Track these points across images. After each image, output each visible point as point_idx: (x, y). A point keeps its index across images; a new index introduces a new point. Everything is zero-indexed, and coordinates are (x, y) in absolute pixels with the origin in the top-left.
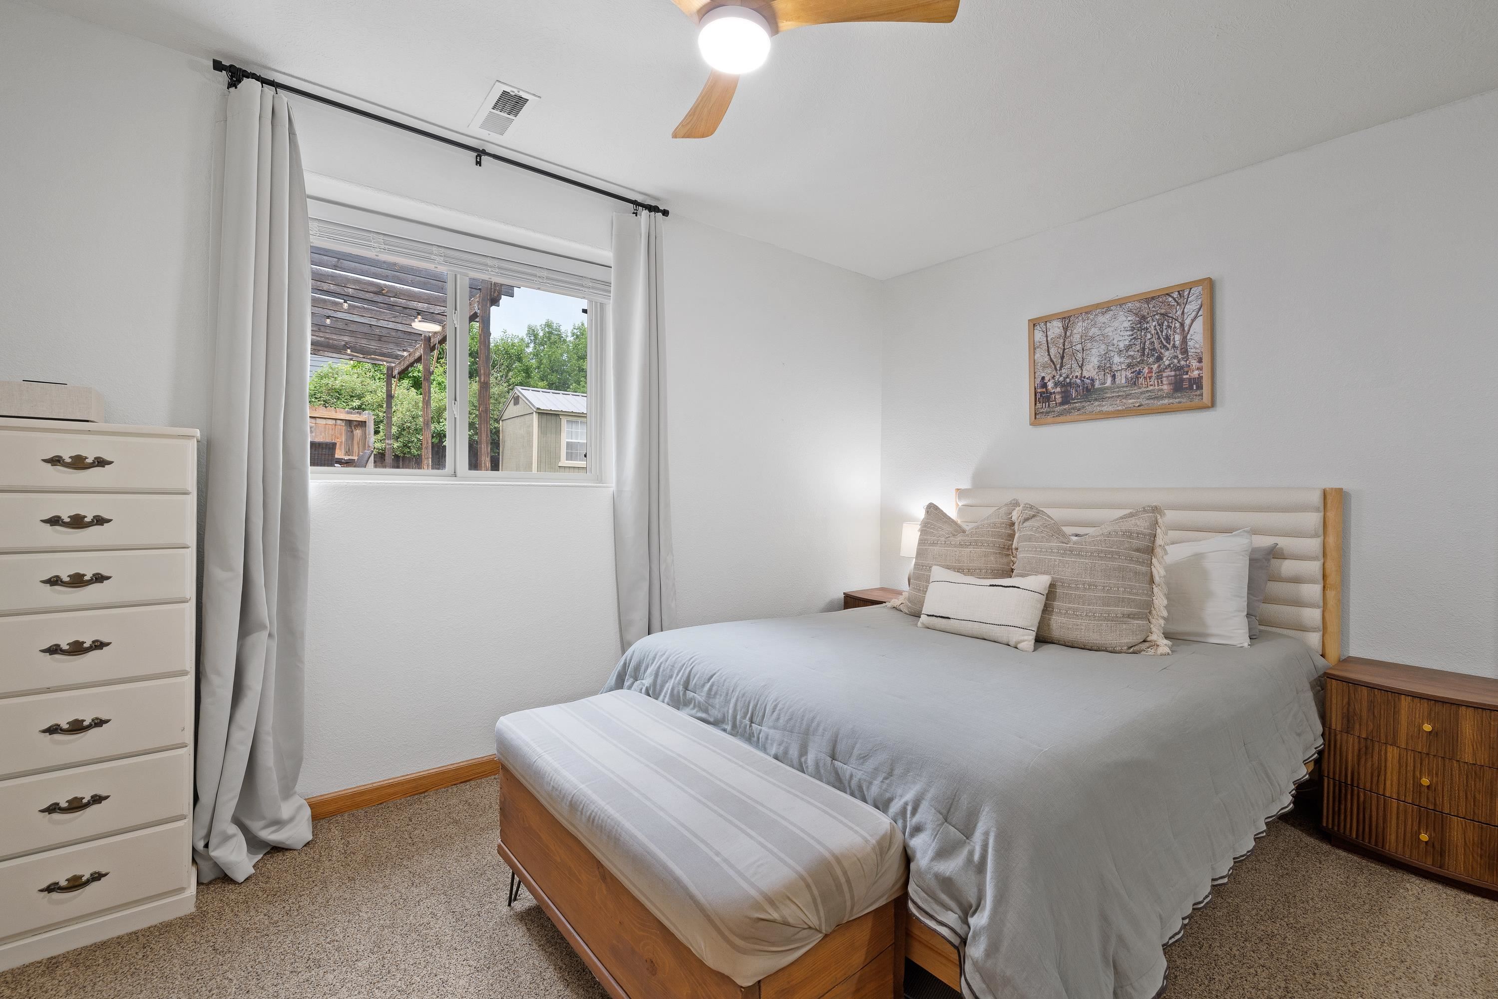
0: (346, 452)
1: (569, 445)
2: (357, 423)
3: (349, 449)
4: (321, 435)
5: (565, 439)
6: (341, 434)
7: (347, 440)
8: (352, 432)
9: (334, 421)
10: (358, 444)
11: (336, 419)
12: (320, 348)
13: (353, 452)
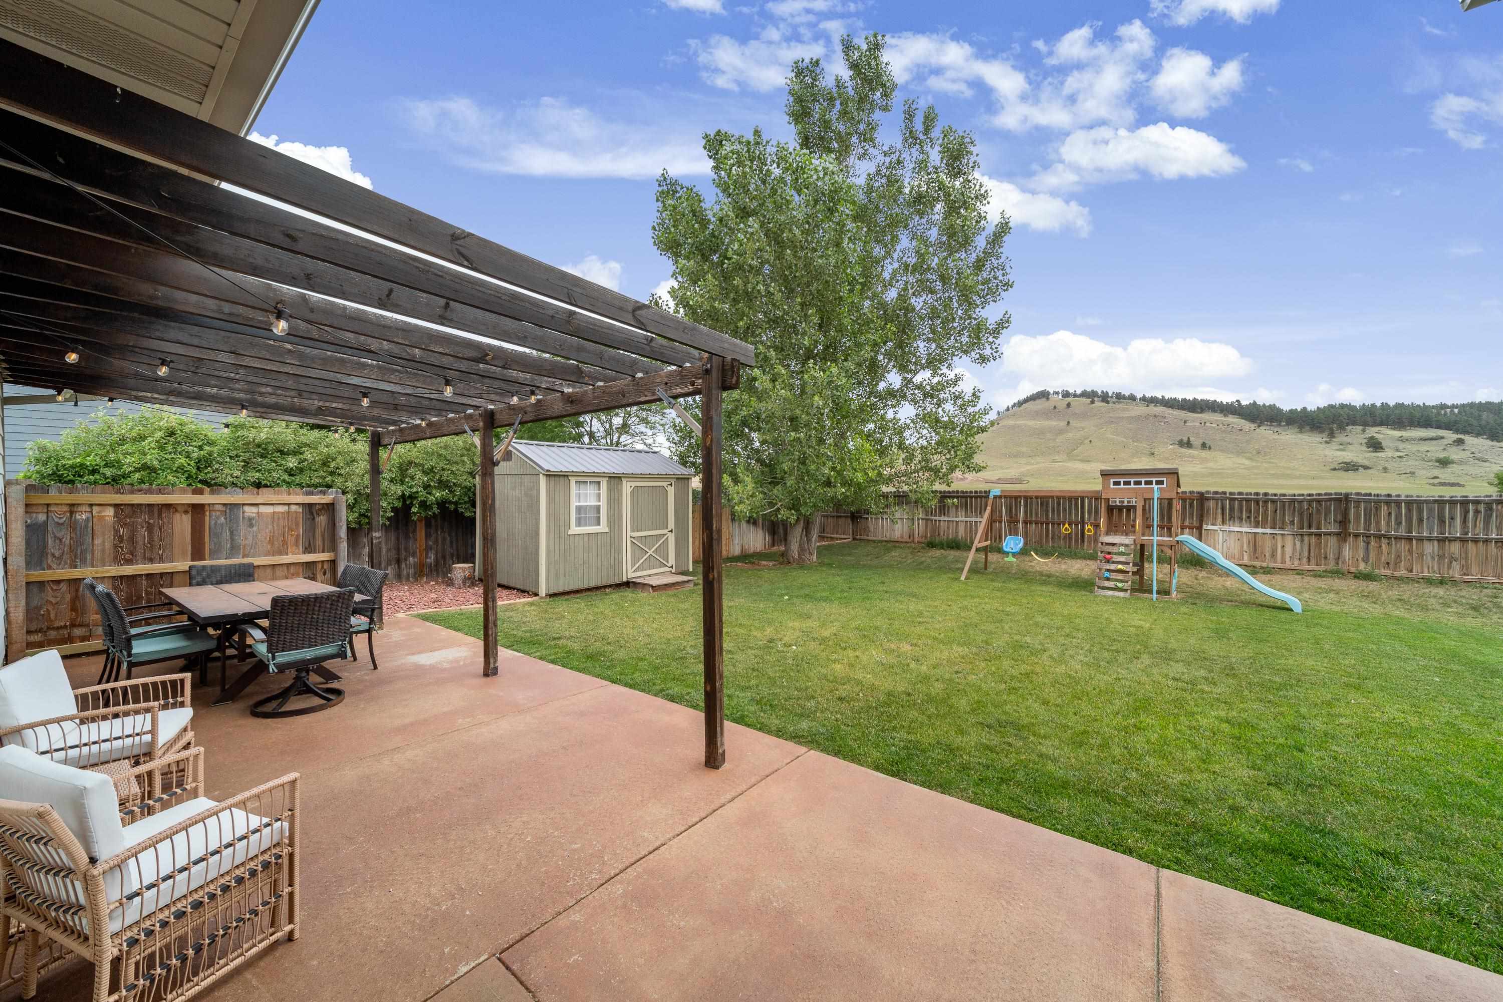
0: (306, 548)
1: (579, 509)
2: (320, 507)
3: (310, 544)
4: (267, 528)
5: (574, 503)
6: (297, 525)
7: (305, 531)
8: (314, 519)
9: (286, 508)
10: (323, 536)
11: (289, 504)
12: (269, 410)
13: (315, 547)
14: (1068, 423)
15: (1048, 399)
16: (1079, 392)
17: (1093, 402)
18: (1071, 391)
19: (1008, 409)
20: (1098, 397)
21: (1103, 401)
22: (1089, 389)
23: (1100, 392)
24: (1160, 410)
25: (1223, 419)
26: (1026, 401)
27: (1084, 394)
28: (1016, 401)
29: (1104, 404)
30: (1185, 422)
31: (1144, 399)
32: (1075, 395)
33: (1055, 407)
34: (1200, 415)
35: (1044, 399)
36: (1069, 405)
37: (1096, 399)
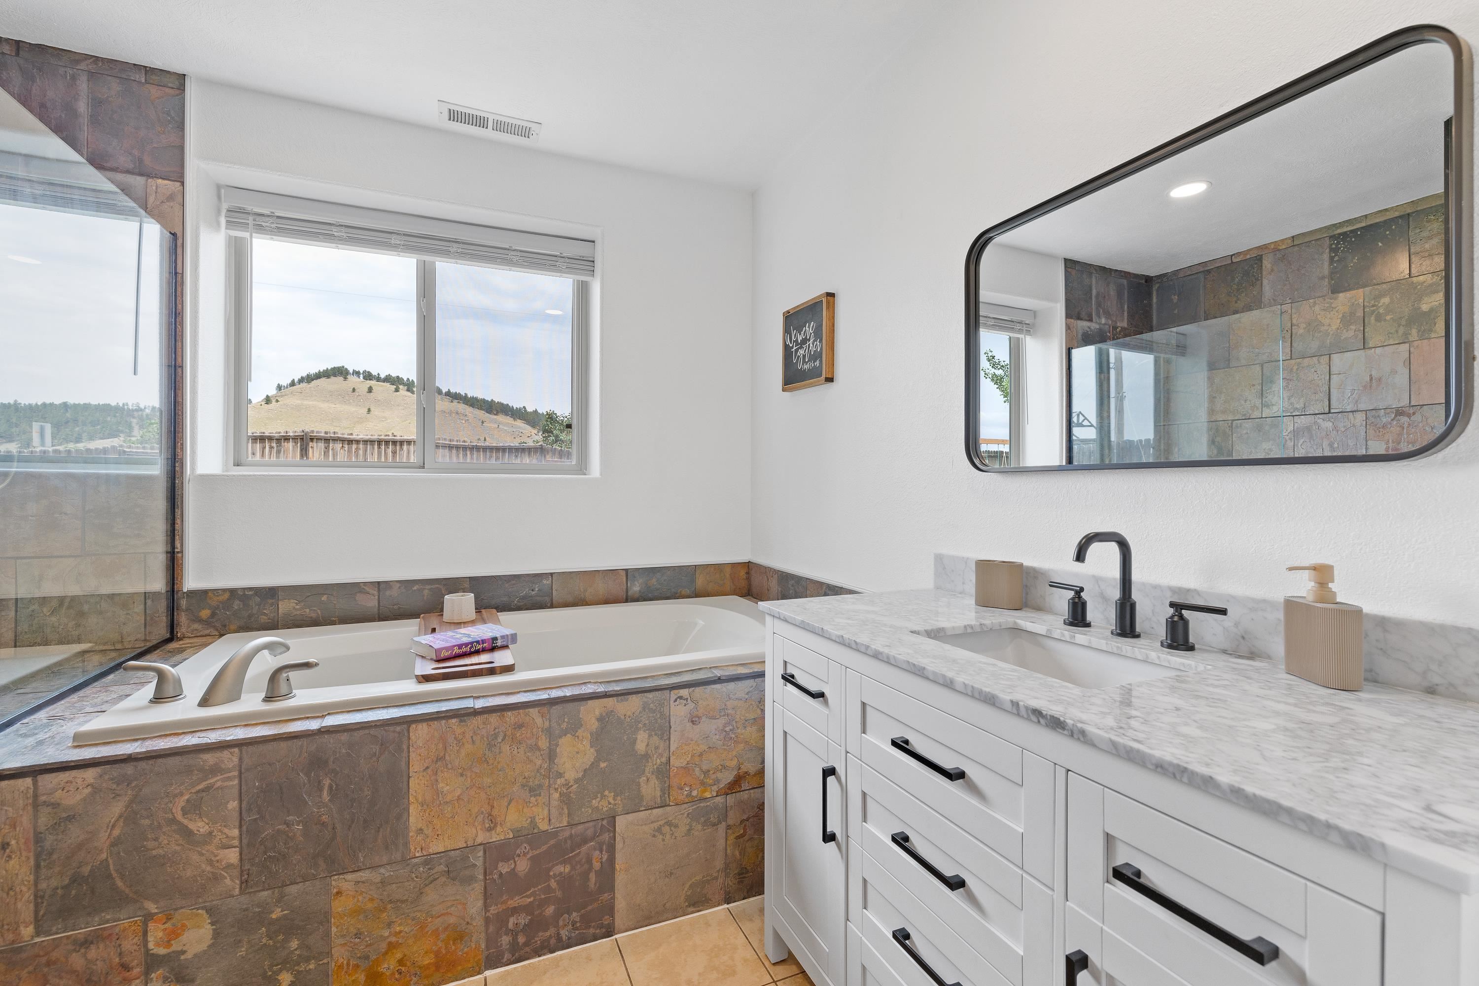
14: (369, 410)
15: (345, 379)
16: (382, 376)
17: (397, 390)
18: (374, 373)
19: (293, 384)
20: (404, 384)
21: (408, 390)
22: (394, 375)
23: (405, 380)
24: (461, 407)
25: (513, 422)
26: (318, 376)
27: (388, 379)
28: (304, 375)
29: (409, 394)
30: (483, 422)
31: (448, 394)
32: (378, 379)
33: (354, 390)
34: (495, 417)
35: (341, 378)
36: (370, 390)
37: (401, 387)
